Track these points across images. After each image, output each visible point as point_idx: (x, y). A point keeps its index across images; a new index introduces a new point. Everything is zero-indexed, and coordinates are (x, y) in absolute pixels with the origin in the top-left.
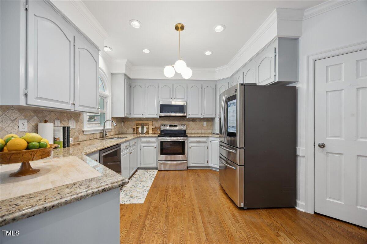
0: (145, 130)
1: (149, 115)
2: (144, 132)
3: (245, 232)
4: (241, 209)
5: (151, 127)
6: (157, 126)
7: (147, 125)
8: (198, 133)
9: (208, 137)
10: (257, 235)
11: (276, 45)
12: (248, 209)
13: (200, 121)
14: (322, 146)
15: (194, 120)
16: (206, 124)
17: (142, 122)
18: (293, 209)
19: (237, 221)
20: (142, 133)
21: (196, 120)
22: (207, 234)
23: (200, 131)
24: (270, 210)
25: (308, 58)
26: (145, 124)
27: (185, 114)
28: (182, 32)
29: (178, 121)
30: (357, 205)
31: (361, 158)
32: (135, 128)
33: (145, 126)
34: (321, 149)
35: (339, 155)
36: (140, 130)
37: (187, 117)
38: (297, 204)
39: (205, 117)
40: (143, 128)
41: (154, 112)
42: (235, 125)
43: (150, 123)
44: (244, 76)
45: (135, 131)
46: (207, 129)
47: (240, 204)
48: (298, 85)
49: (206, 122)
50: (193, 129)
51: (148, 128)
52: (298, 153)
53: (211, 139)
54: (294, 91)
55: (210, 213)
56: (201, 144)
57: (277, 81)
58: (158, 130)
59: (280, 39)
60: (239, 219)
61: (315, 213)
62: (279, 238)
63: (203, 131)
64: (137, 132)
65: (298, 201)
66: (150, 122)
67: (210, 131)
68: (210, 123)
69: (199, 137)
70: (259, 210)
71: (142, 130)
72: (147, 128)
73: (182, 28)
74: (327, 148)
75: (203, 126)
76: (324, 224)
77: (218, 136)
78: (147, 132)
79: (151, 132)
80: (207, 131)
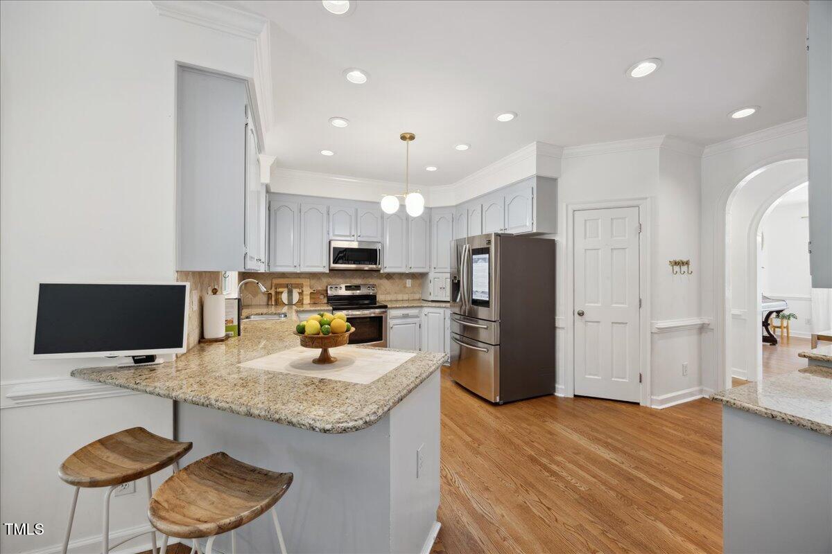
0: (296, 297)
1: (308, 266)
2: (294, 302)
3: (511, 425)
4: (495, 405)
5: (307, 291)
6: (320, 288)
7: (300, 286)
8: (397, 301)
9: (422, 307)
10: (524, 425)
11: (534, 183)
12: (505, 403)
13: (400, 278)
14: (581, 314)
15: (389, 276)
16: (410, 283)
17: (289, 280)
18: (552, 396)
19: (498, 418)
20: (290, 304)
21: (394, 277)
22: (470, 435)
23: (400, 297)
24: (528, 401)
25: (567, 206)
26: (296, 284)
27: (379, 266)
28: (411, 142)
29: (360, 277)
30: (612, 377)
31: (615, 325)
32: (273, 293)
33: (296, 288)
34: (580, 317)
35: (596, 324)
36: (284, 297)
37: (382, 272)
38: (556, 389)
39: (413, 271)
40: (290, 293)
41: (319, 262)
42: (487, 291)
43: (306, 282)
44: (484, 214)
45: (273, 299)
46: (412, 293)
47: (495, 399)
48: (557, 238)
49: (410, 280)
50: (389, 293)
51: (301, 294)
52: (557, 325)
53: (426, 310)
54: (552, 245)
55: (461, 416)
56: (409, 320)
57: (535, 231)
58: (322, 297)
59: (539, 178)
60: (499, 415)
61: (575, 396)
62: (546, 423)
63: (406, 297)
64: (278, 303)
65: (557, 386)
66: (304, 280)
67: (417, 296)
68: (418, 282)
69: (407, 307)
70: (516, 403)
71: (288, 296)
72: (299, 293)
73: (412, 138)
74: (587, 317)
75: (405, 287)
76: (585, 404)
77: (448, 305)
78: (301, 302)
79: (307, 300)
80: (411, 297)
